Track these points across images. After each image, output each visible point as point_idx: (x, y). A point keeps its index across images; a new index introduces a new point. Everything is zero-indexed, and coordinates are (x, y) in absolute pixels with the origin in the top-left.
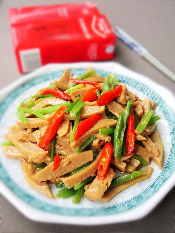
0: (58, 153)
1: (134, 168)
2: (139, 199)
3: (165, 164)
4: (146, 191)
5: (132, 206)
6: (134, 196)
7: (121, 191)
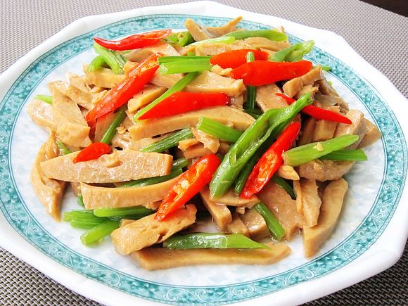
0: (117, 143)
1: (245, 230)
2: (215, 293)
3: (322, 252)
4: (242, 286)
5: (189, 300)
6: (212, 284)
7: (193, 264)
